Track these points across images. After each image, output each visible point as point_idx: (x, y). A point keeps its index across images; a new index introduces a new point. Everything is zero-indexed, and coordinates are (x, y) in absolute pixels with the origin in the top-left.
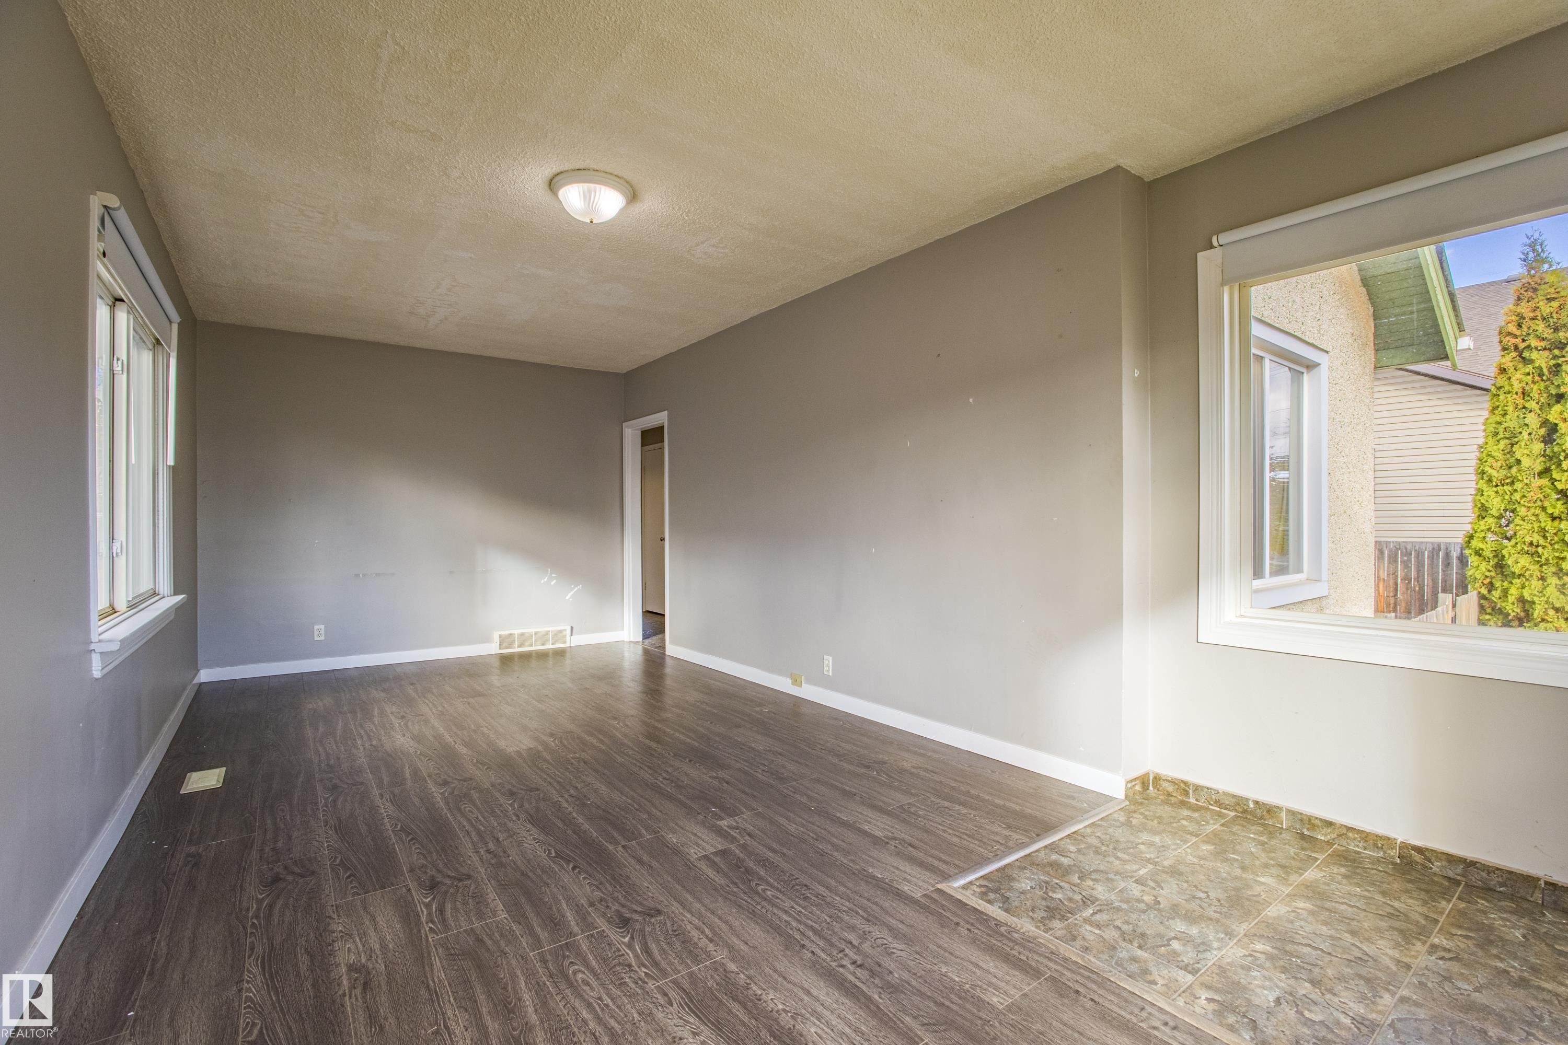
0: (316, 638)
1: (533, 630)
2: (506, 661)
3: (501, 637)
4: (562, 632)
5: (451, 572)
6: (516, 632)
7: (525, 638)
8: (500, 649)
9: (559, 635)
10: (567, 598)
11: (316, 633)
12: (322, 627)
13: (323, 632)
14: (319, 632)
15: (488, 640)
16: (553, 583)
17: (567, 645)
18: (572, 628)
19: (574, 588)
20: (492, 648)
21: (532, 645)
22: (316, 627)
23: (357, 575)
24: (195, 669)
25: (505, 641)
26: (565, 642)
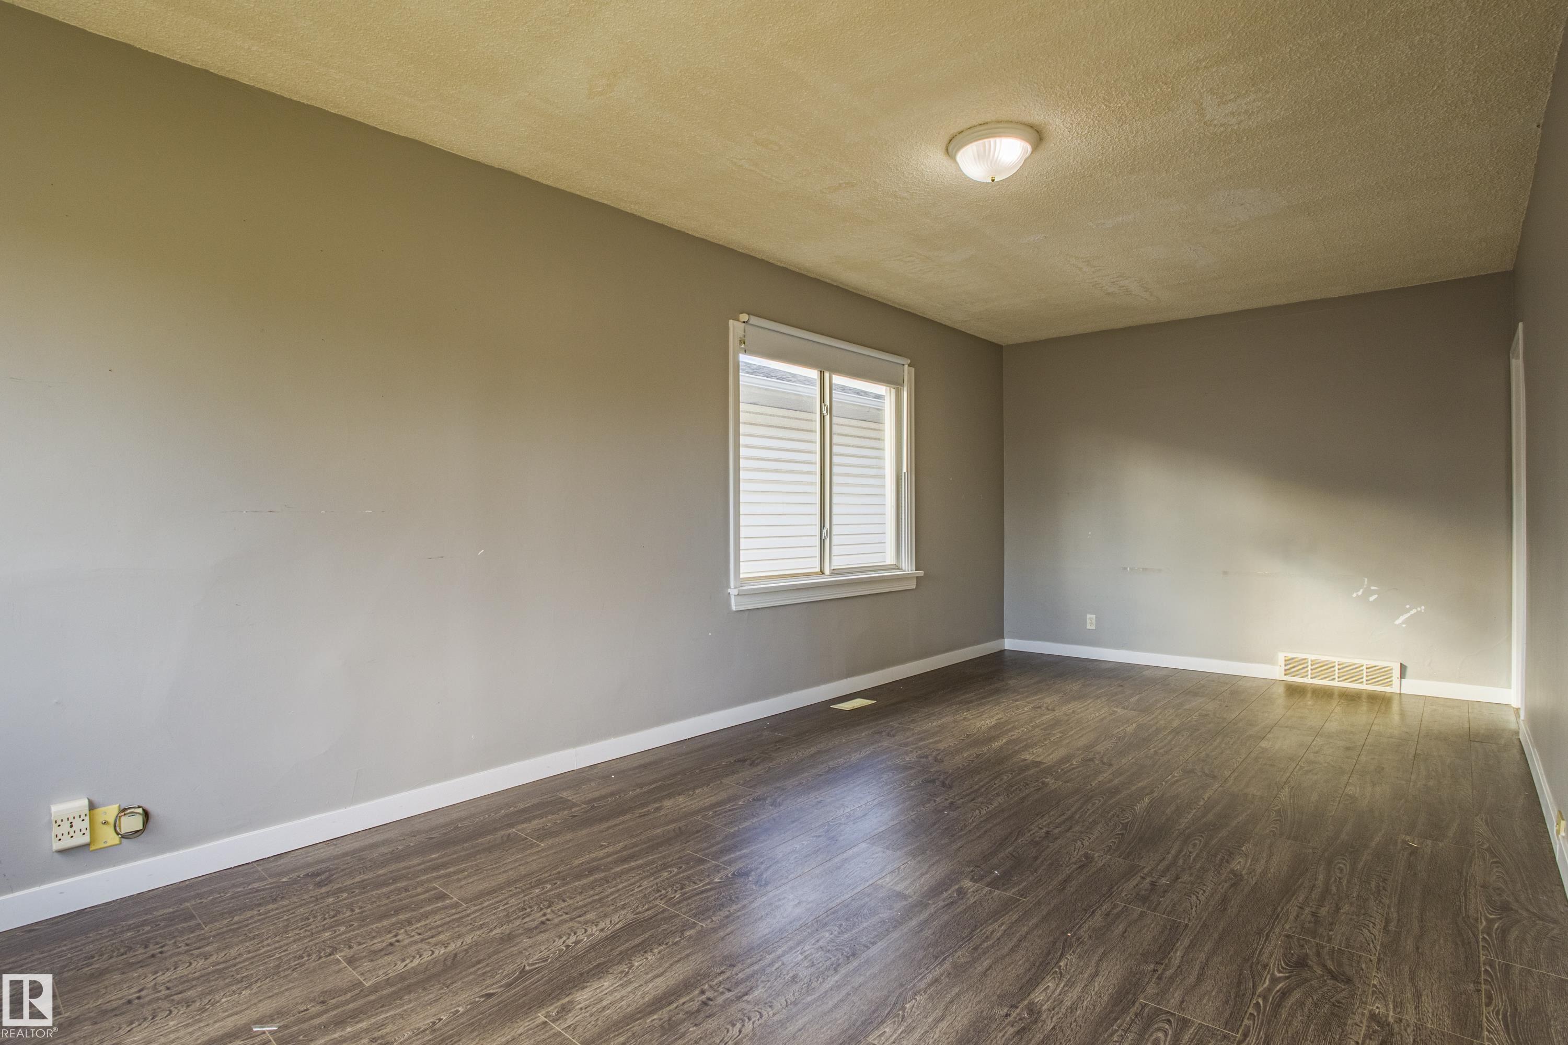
0: (1089, 627)
1: (1337, 660)
2: (1294, 691)
3: (1287, 660)
4: (1387, 672)
5: (1225, 573)
6: (1309, 657)
7: (1323, 668)
8: (1286, 675)
9: (1383, 674)
10: (1398, 622)
11: (1088, 621)
12: (1094, 616)
13: (1094, 621)
14: (1091, 622)
15: (1271, 661)
16: (1372, 599)
17: (1395, 689)
18: (1403, 668)
19: (1411, 609)
20: (1274, 671)
21: (1333, 679)
22: (1088, 616)
23: (1125, 569)
24: (1002, 636)
25: (1292, 665)
26: (1390, 685)
